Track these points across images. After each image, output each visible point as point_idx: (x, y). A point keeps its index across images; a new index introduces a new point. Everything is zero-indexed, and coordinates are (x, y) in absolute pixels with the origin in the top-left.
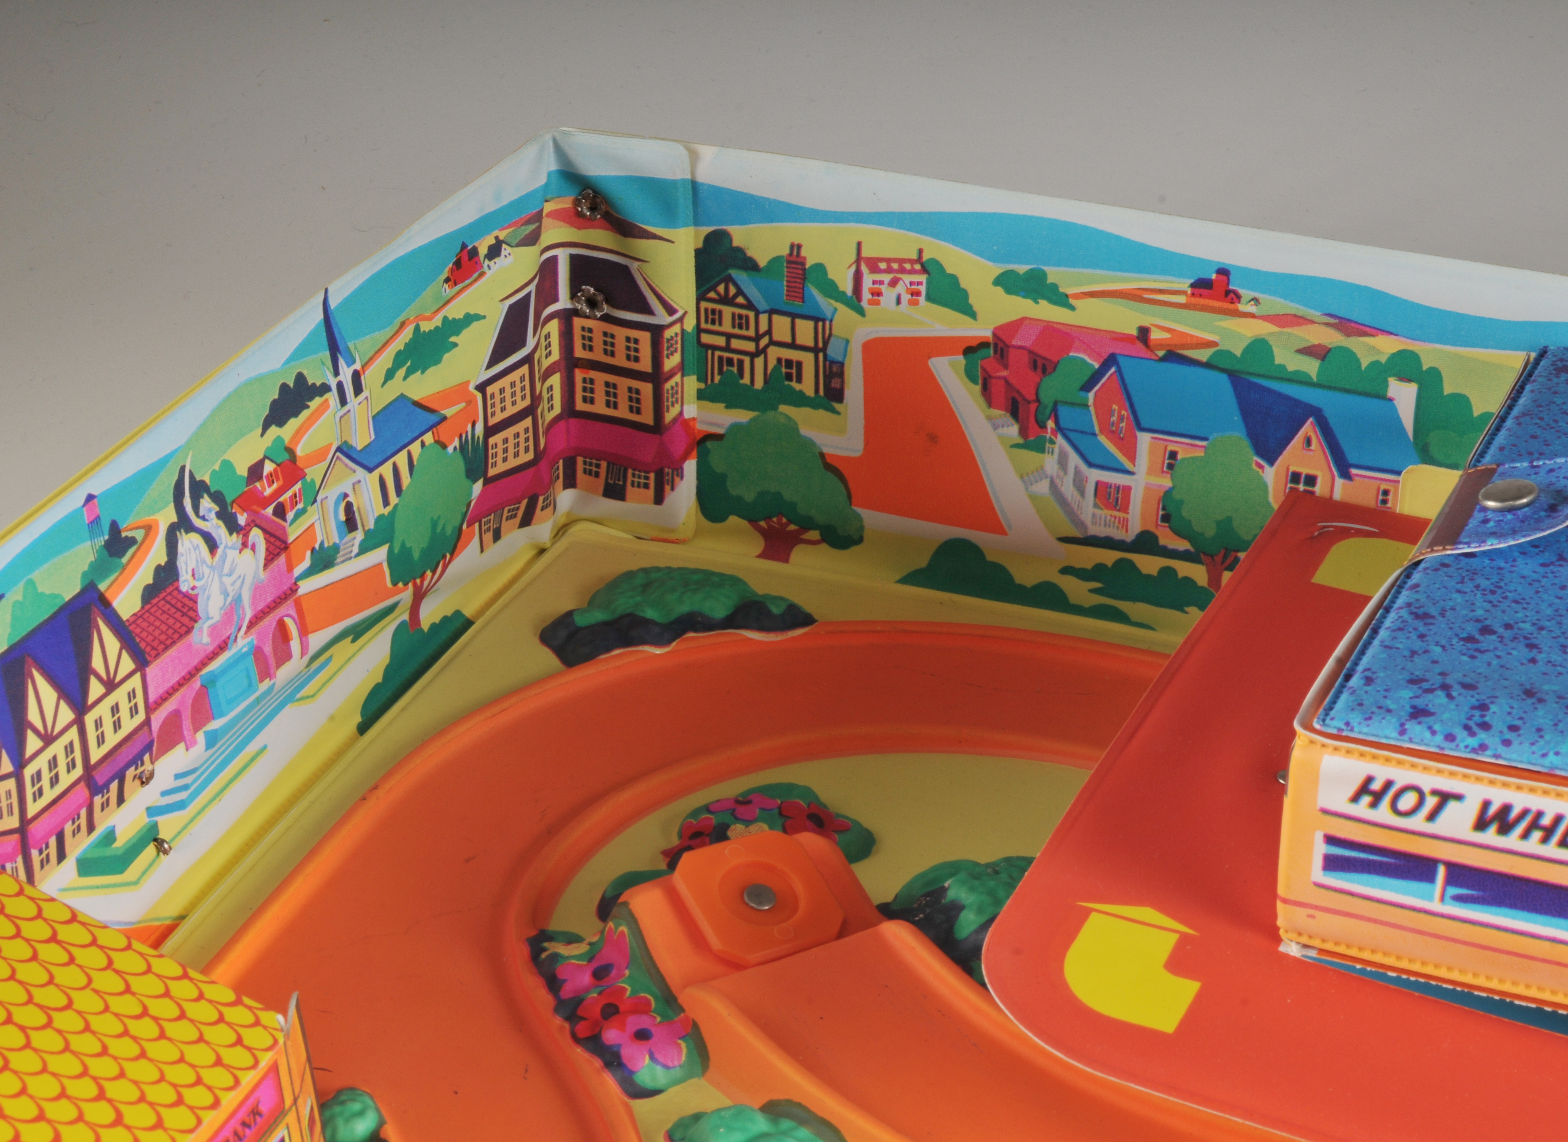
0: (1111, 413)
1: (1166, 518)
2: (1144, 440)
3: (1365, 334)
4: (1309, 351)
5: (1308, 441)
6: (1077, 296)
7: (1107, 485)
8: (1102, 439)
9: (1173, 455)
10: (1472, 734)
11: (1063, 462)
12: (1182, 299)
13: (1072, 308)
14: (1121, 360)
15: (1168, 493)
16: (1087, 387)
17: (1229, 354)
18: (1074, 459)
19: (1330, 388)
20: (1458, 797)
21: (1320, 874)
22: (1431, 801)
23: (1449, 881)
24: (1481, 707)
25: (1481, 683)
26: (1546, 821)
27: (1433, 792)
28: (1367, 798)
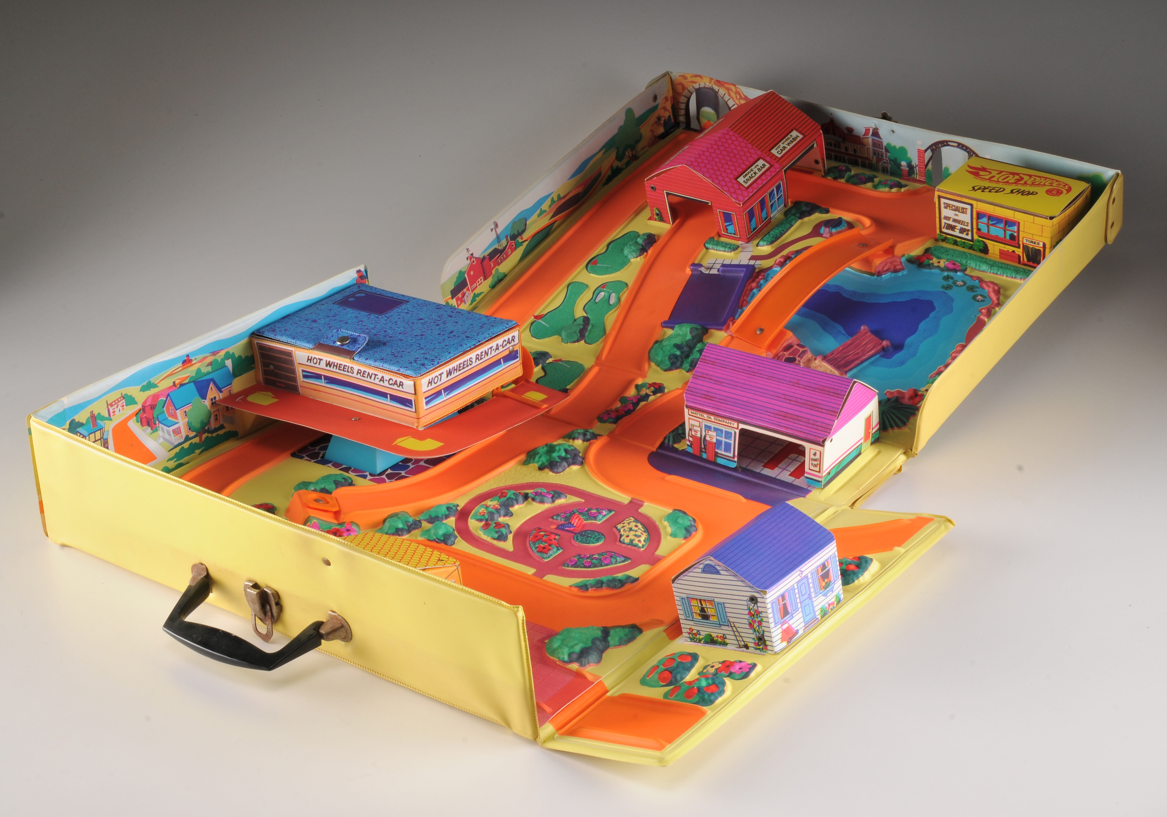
0: (169, 410)
1: (190, 429)
2: (178, 412)
3: (218, 353)
4: (208, 365)
5: (212, 388)
6: (158, 383)
7: (175, 429)
8: (170, 418)
9: (185, 412)
10: (435, 362)
11: (163, 431)
12: (181, 369)
13: (158, 387)
14: (170, 394)
15: (188, 422)
16: (163, 407)
17: (193, 376)
18: (165, 428)
19: (214, 371)
20: (443, 373)
21: (426, 407)
22: (439, 377)
23: (444, 393)
24: (426, 359)
25: (417, 357)
26: (456, 368)
27: (439, 375)
28: (430, 384)
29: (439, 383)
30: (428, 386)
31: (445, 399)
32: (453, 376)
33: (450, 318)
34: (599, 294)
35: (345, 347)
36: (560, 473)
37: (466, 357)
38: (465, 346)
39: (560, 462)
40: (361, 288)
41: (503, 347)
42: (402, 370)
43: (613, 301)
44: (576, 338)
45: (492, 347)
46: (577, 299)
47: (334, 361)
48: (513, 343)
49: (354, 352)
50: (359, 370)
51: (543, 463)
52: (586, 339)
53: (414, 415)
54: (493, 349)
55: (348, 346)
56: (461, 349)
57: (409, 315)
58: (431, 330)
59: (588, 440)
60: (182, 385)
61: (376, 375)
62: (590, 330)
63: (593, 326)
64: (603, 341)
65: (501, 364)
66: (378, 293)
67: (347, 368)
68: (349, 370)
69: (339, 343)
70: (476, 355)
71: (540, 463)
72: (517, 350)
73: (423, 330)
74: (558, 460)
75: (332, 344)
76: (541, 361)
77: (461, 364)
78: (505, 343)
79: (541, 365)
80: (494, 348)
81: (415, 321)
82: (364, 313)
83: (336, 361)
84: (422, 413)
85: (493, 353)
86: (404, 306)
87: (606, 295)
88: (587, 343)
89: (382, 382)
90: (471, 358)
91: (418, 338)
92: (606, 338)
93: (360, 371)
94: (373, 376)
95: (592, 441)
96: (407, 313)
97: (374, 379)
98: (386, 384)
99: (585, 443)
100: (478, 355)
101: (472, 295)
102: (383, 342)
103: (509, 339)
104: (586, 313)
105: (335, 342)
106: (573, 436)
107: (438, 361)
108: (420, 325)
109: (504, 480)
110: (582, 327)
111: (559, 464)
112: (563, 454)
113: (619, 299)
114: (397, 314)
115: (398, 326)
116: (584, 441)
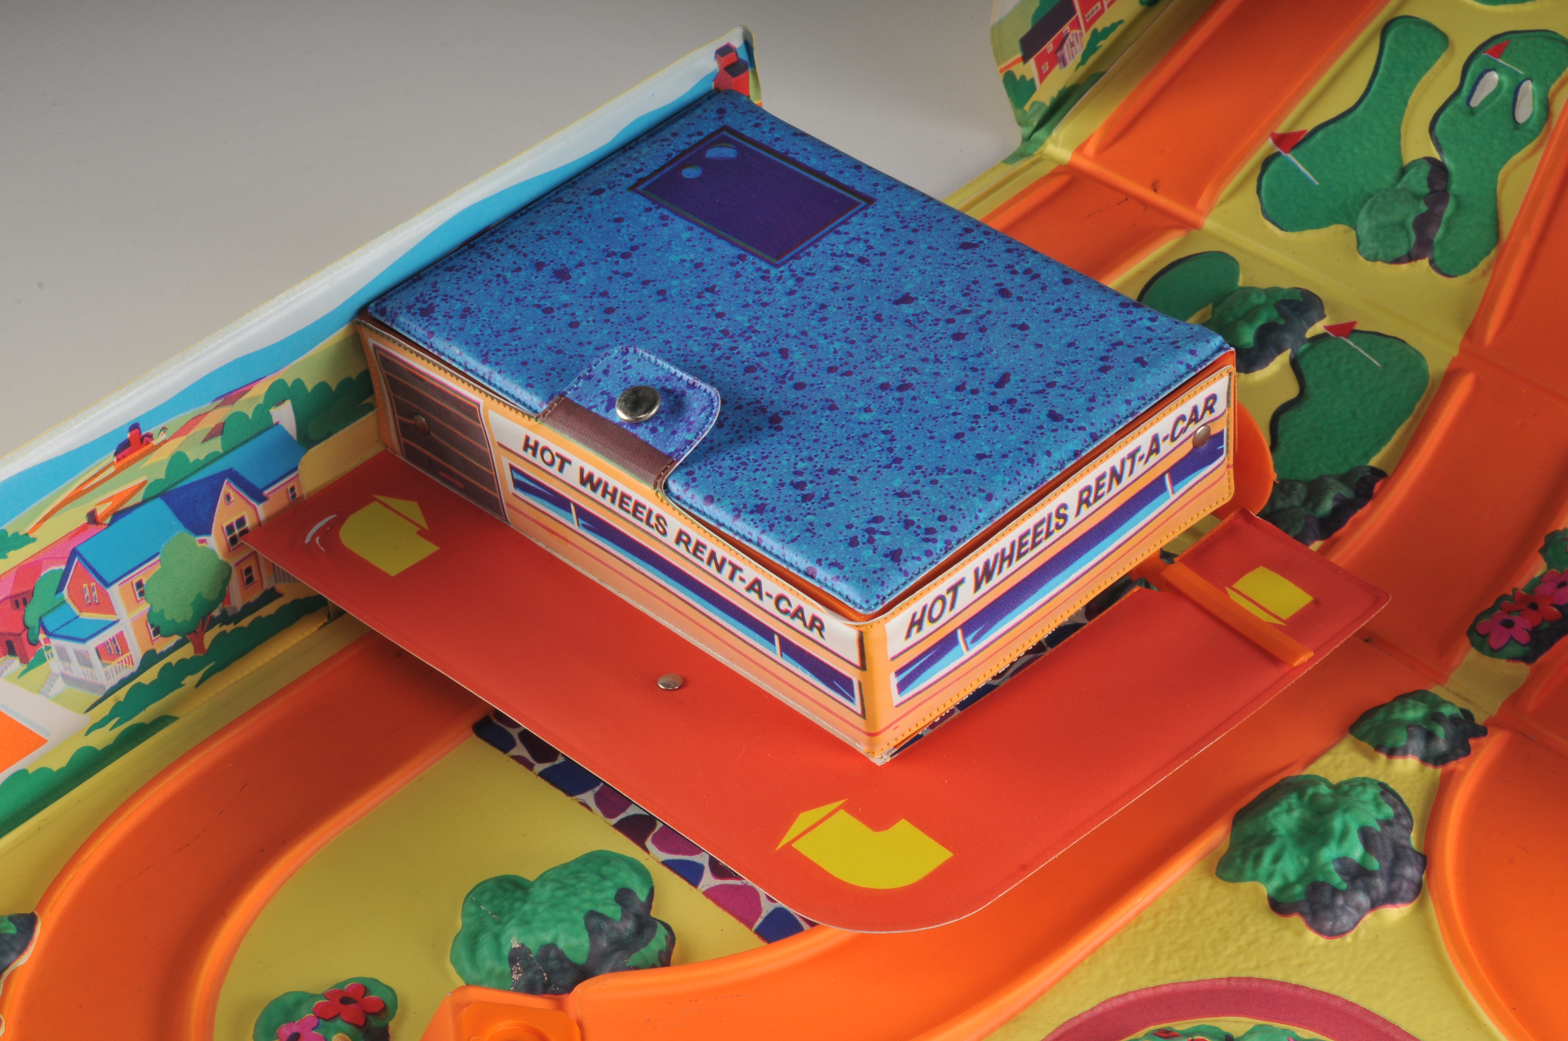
0: (83, 592)
1: (157, 632)
2: (114, 592)
3: (244, 393)
4: (211, 436)
5: (228, 497)
6: (34, 529)
7: (104, 645)
8: (85, 616)
9: (140, 584)
10: (935, 541)
11: (63, 655)
12: (112, 469)
13: (34, 540)
14: (81, 549)
15: (150, 613)
16: (60, 589)
17: (157, 481)
18: (70, 647)
19: (233, 449)
20: (961, 581)
21: (897, 698)
22: (949, 597)
23: (965, 635)
24: (908, 524)
25: (877, 512)
26: (1007, 553)
27: (948, 591)
28: (915, 629)
29: (947, 615)
30: (908, 635)
31: (967, 655)
32: (996, 578)
33: (1002, 303)
34: (1481, 76)
35: (642, 432)
36: (1342, 934)
37: (1047, 508)
38: (1044, 462)
39: (1343, 892)
40: (728, 120)
41: (1173, 439)
42: (822, 573)
43: (1526, 110)
44: (1402, 251)
45: (1138, 449)
46: (1411, 90)
47: (605, 478)
48: (1208, 417)
49: (669, 459)
50: (681, 532)
51: (1287, 886)
52: (1437, 253)
53: (859, 722)
54: (1138, 455)
55: (654, 430)
56: (1030, 476)
57: (868, 273)
58: (937, 360)
59: (1439, 760)
60: (117, 515)
61: (735, 568)
62: (1450, 220)
63: (1459, 206)
64: (1489, 266)
65: (1164, 489)
66: (777, 147)
67: (645, 513)
68: (653, 521)
69: (621, 415)
70: (1081, 493)
71: (1277, 882)
72: (1221, 434)
73: (912, 360)
74: (1337, 880)
75: (601, 411)
76: (1289, 337)
77: (1027, 533)
78: (1181, 425)
79: (1289, 351)
80: (1145, 451)
81: (887, 309)
82: (726, 249)
83: (612, 483)
84: (884, 715)
85: (1140, 467)
86: (855, 225)
87: (1506, 85)
88: (1438, 270)
89: (753, 596)
90: (1064, 506)
91: (890, 399)
92: (1499, 257)
93: (684, 538)
94: (727, 569)
95: (1452, 765)
96: (862, 260)
97: (732, 577)
98: (768, 604)
99: (1430, 769)
100: (1088, 489)
101: (1087, 37)
102: (772, 410)
103: (1195, 410)
104: (1439, 149)
105: (611, 405)
106: (1389, 743)
107: (948, 535)
108: (900, 331)
109: (1151, 957)
110: (1423, 208)
111: (1340, 901)
112: (1356, 852)
113: (1546, 106)
114: (831, 264)
115: (828, 328)
116: (1425, 760)
